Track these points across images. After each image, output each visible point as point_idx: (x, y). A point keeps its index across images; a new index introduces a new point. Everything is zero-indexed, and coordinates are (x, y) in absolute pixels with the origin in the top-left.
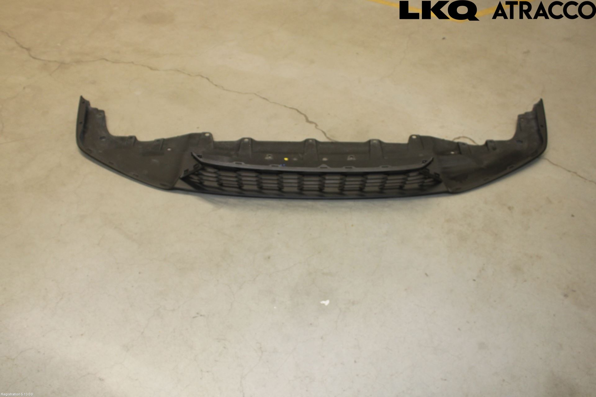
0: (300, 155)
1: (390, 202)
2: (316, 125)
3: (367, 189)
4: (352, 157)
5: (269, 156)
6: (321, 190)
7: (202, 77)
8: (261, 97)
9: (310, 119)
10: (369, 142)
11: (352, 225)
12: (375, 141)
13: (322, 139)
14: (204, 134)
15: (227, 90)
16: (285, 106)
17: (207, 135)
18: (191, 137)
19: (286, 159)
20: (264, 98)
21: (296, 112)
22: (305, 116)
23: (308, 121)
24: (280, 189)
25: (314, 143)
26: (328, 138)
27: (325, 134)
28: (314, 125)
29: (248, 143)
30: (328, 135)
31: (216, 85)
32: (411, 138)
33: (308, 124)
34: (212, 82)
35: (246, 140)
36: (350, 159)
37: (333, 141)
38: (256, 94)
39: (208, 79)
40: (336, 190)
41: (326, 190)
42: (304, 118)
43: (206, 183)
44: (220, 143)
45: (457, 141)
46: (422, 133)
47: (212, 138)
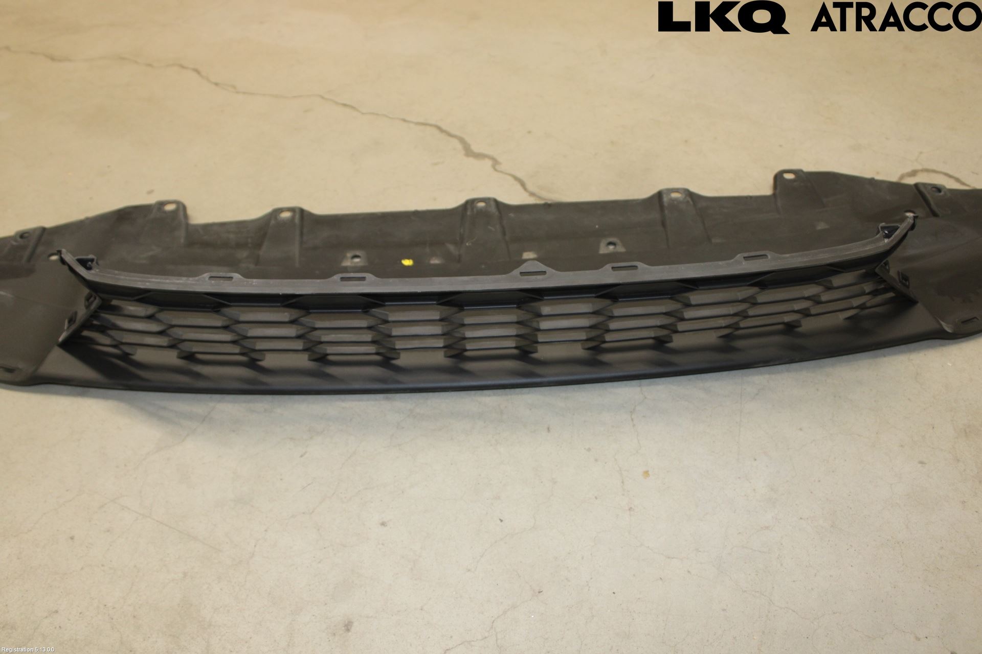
0: (451, 247)
1: (757, 379)
2: (495, 162)
3: (678, 341)
4: (610, 243)
5: (356, 256)
6: (524, 354)
7: (182, 67)
8: (336, 103)
9: (475, 148)
10: (660, 195)
11: (646, 473)
12: (674, 195)
13: (513, 196)
14: (162, 204)
15: (244, 93)
16: (404, 120)
17: (170, 208)
18: (124, 216)
19: (407, 262)
20: (345, 105)
21: (436, 131)
22: (462, 140)
23: (469, 152)
24: (387, 360)
25: (493, 209)
26: (532, 194)
27: (523, 185)
28: (488, 163)
29: (290, 222)
30: (530, 187)
31: (216, 84)
32: (778, 178)
33: (471, 160)
34: (208, 80)
35: (286, 215)
36: (604, 249)
37: (549, 202)
38: (322, 97)
39: (197, 71)
40: (578, 351)
41: (543, 352)
42: (459, 146)
43: (141, 355)
44: (207, 227)
45: (911, 181)
46: (809, 166)
47: (186, 216)
